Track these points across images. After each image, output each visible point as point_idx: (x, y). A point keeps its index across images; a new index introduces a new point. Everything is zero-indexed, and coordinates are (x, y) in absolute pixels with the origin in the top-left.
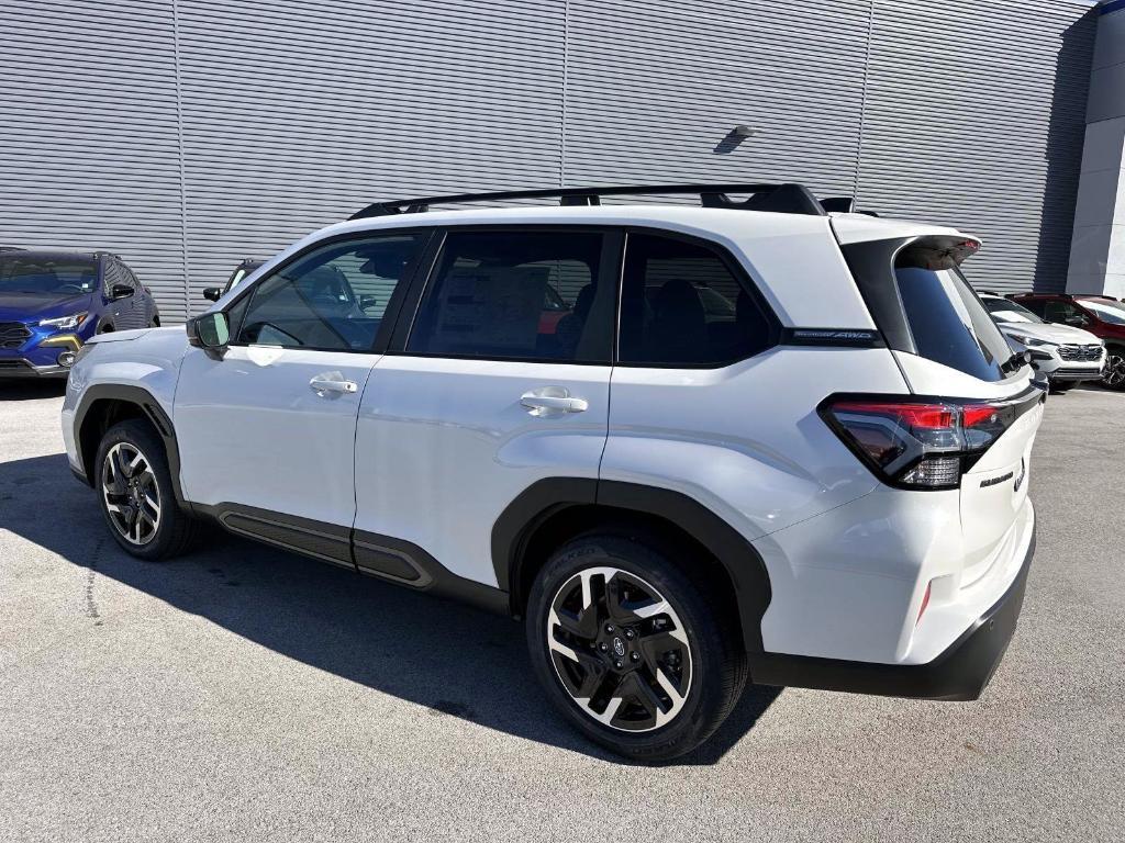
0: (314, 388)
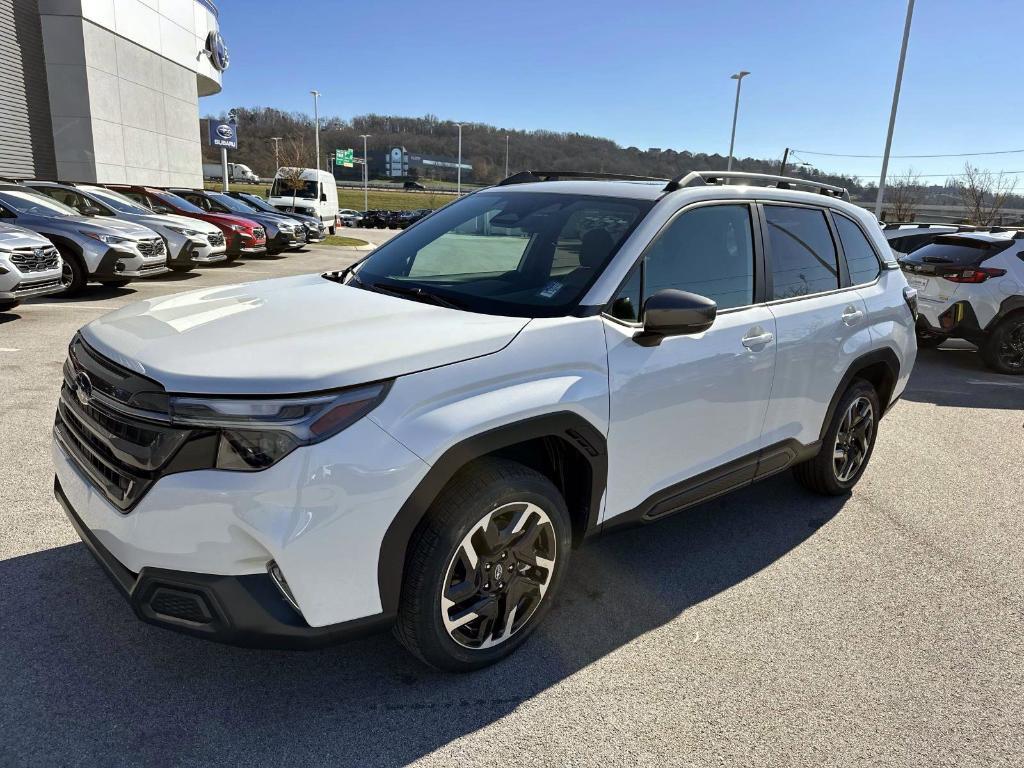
0: (746, 346)
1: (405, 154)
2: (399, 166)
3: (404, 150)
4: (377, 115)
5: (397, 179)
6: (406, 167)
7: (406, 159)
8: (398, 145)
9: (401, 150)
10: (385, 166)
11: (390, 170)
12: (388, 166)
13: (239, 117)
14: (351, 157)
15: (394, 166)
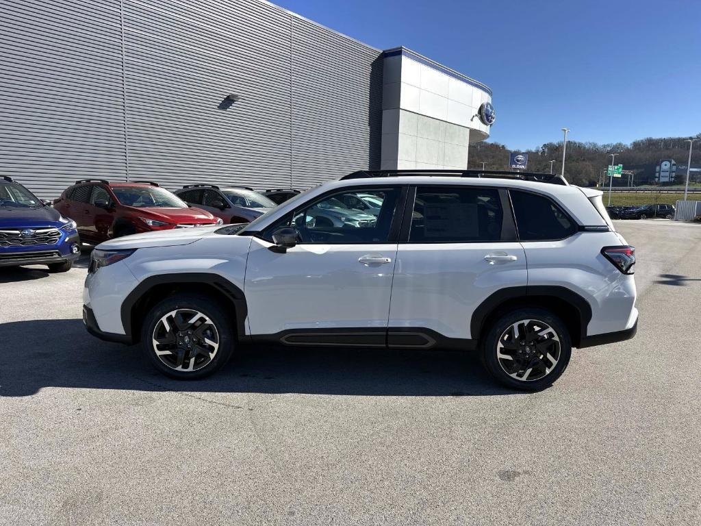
0: (362, 262)
1: (674, 165)
2: (667, 174)
3: (673, 162)
4: (654, 138)
5: (665, 184)
6: (674, 174)
7: (674, 168)
8: (668, 159)
9: (670, 162)
10: (655, 174)
11: (659, 178)
12: (657, 175)
13: (548, 149)
14: (621, 170)
15: (662, 174)
